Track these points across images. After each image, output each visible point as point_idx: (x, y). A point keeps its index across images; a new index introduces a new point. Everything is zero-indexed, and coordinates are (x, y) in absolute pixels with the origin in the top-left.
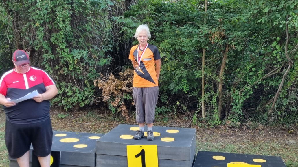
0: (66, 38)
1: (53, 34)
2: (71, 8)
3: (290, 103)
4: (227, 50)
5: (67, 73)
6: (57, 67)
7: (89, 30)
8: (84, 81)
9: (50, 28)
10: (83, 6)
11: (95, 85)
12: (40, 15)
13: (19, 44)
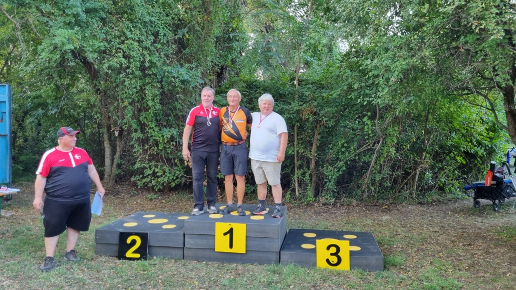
0: (156, 116)
1: (143, 113)
2: (160, 86)
3: (383, 178)
4: (318, 126)
5: (156, 152)
6: (147, 147)
7: (179, 108)
8: (175, 160)
9: (139, 107)
10: (173, 84)
11: (186, 164)
12: (129, 93)
13: (107, 123)
